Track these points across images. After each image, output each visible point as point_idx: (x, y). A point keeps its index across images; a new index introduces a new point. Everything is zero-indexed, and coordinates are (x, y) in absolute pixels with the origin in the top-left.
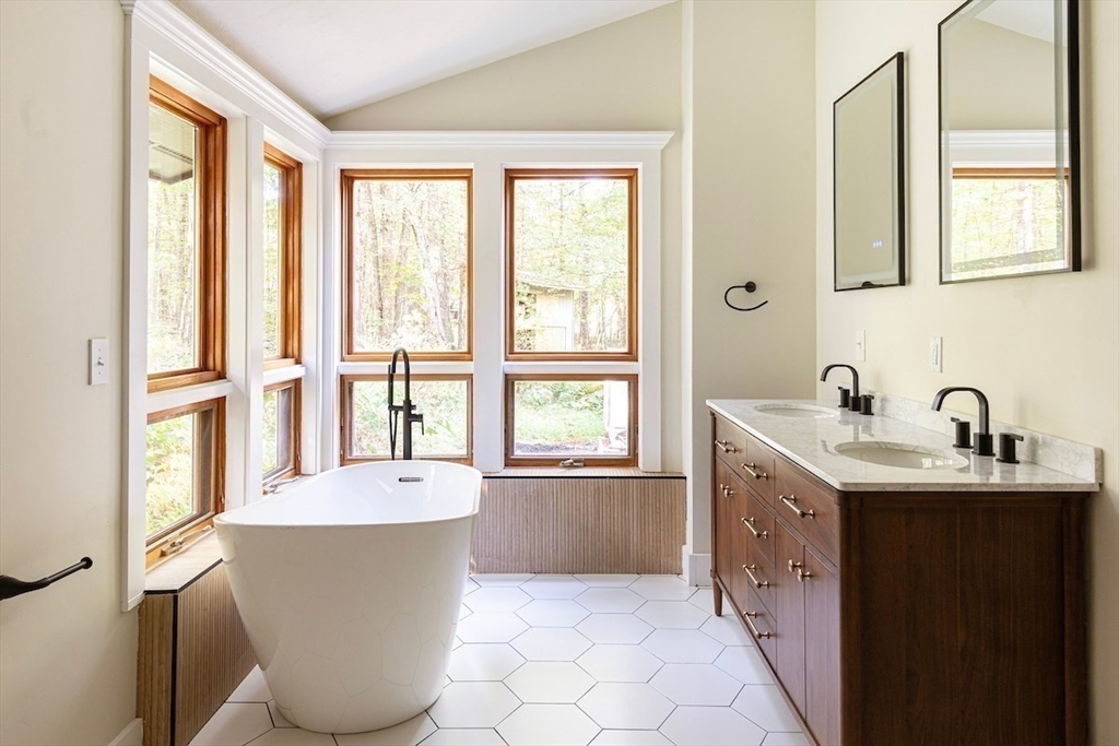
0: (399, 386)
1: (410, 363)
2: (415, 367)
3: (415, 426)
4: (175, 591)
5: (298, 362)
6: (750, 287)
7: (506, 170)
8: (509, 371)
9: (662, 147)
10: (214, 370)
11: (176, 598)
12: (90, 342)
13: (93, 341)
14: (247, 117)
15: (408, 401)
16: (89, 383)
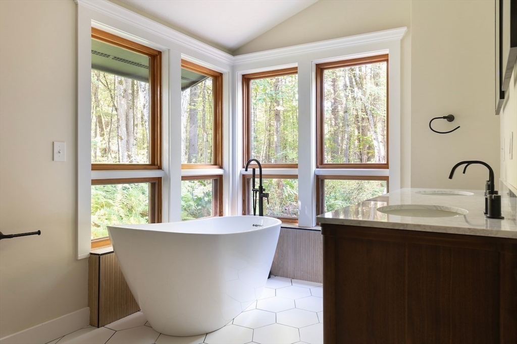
0: (257, 180)
1: (262, 169)
2: (265, 171)
3: (265, 199)
4: (98, 255)
5: (221, 167)
6: (450, 118)
7: (316, 65)
8: (318, 173)
9: (401, 38)
10: (157, 165)
11: (99, 257)
12: (53, 143)
13: (55, 143)
14: (169, 50)
15: (261, 187)
16: (53, 160)
